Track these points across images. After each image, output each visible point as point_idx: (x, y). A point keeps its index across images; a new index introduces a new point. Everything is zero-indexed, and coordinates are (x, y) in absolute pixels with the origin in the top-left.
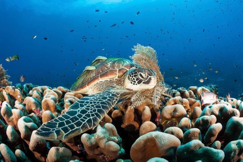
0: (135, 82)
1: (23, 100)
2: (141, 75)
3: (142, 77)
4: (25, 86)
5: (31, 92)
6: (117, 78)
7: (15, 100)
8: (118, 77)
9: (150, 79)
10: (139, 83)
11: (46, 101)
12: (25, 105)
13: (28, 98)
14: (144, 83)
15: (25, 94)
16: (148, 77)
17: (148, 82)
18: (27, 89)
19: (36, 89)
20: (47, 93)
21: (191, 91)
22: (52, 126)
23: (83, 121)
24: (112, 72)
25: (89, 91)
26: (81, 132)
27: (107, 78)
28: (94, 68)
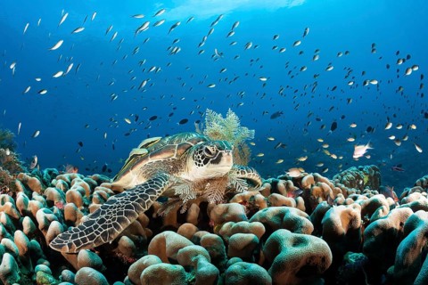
0: (200, 161)
1: (43, 192)
2: (207, 150)
3: (210, 153)
4: (45, 172)
5: (54, 181)
6: (174, 157)
7: (32, 192)
8: (177, 156)
10: (205, 163)
11: (71, 193)
12: (45, 197)
13: (50, 189)
14: (212, 162)
15: (46, 184)
16: (217, 151)
17: (217, 161)
18: (49, 176)
19: (61, 178)
20: (76, 183)
21: (290, 182)
22: (65, 237)
23: (97, 233)
24: (168, 149)
25: (133, 179)
26: (95, 245)
27: (160, 158)
28: (145, 151)
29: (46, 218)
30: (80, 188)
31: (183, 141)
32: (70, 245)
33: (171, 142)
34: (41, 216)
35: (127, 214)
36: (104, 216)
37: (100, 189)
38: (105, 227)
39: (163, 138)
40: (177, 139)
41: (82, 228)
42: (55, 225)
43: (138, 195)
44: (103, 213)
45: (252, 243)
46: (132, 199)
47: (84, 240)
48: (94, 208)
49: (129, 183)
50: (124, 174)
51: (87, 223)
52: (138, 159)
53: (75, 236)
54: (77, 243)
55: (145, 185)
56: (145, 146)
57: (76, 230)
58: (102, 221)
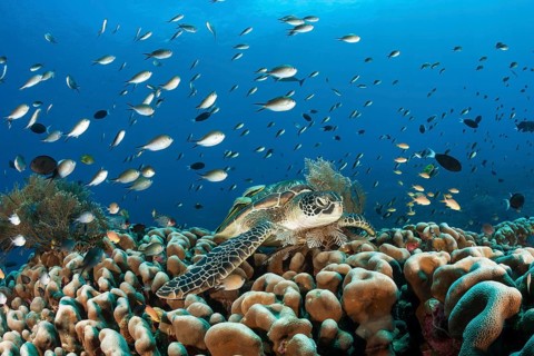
0: (310, 211)
2: (319, 201)
3: (322, 204)
5: (146, 237)
6: (277, 206)
8: (280, 204)
9: (333, 206)
10: (317, 212)
11: (172, 246)
14: (324, 212)
16: (329, 203)
17: (329, 211)
19: (154, 233)
20: (173, 238)
21: (409, 232)
22: (173, 285)
23: (204, 278)
24: (272, 198)
25: (237, 228)
26: (201, 291)
27: (264, 207)
28: (249, 200)
29: (150, 270)
30: (182, 241)
31: (286, 189)
32: (177, 292)
33: (275, 191)
34: (145, 268)
35: (232, 259)
36: (210, 263)
37: (203, 241)
38: (211, 272)
39: (267, 186)
40: (280, 187)
41: (189, 275)
42: (161, 275)
43: (242, 242)
44: (210, 260)
45: (334, 278)
46: (237, 246)
47: (191, 286)
48: (198, 258)
49: (233, 233)
50: (228, 224)
51: (193, 271)
52: (243, 208)
53: (182, 283)
54: (185, 289)
55: (249, 233)
56: (249, 195)
57: (183, 278)
58: (207, 268)
